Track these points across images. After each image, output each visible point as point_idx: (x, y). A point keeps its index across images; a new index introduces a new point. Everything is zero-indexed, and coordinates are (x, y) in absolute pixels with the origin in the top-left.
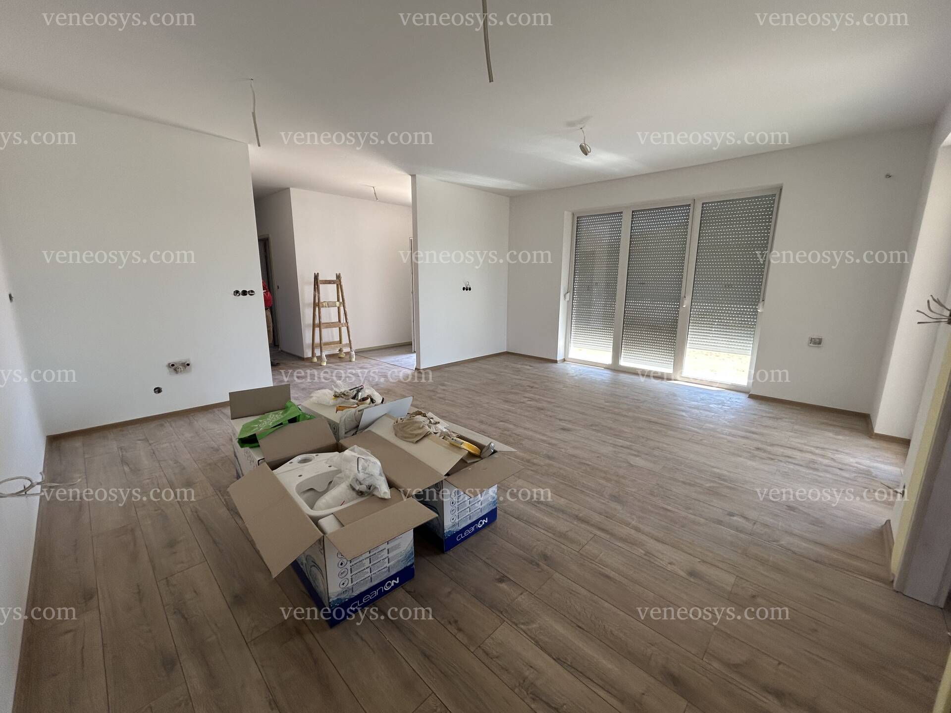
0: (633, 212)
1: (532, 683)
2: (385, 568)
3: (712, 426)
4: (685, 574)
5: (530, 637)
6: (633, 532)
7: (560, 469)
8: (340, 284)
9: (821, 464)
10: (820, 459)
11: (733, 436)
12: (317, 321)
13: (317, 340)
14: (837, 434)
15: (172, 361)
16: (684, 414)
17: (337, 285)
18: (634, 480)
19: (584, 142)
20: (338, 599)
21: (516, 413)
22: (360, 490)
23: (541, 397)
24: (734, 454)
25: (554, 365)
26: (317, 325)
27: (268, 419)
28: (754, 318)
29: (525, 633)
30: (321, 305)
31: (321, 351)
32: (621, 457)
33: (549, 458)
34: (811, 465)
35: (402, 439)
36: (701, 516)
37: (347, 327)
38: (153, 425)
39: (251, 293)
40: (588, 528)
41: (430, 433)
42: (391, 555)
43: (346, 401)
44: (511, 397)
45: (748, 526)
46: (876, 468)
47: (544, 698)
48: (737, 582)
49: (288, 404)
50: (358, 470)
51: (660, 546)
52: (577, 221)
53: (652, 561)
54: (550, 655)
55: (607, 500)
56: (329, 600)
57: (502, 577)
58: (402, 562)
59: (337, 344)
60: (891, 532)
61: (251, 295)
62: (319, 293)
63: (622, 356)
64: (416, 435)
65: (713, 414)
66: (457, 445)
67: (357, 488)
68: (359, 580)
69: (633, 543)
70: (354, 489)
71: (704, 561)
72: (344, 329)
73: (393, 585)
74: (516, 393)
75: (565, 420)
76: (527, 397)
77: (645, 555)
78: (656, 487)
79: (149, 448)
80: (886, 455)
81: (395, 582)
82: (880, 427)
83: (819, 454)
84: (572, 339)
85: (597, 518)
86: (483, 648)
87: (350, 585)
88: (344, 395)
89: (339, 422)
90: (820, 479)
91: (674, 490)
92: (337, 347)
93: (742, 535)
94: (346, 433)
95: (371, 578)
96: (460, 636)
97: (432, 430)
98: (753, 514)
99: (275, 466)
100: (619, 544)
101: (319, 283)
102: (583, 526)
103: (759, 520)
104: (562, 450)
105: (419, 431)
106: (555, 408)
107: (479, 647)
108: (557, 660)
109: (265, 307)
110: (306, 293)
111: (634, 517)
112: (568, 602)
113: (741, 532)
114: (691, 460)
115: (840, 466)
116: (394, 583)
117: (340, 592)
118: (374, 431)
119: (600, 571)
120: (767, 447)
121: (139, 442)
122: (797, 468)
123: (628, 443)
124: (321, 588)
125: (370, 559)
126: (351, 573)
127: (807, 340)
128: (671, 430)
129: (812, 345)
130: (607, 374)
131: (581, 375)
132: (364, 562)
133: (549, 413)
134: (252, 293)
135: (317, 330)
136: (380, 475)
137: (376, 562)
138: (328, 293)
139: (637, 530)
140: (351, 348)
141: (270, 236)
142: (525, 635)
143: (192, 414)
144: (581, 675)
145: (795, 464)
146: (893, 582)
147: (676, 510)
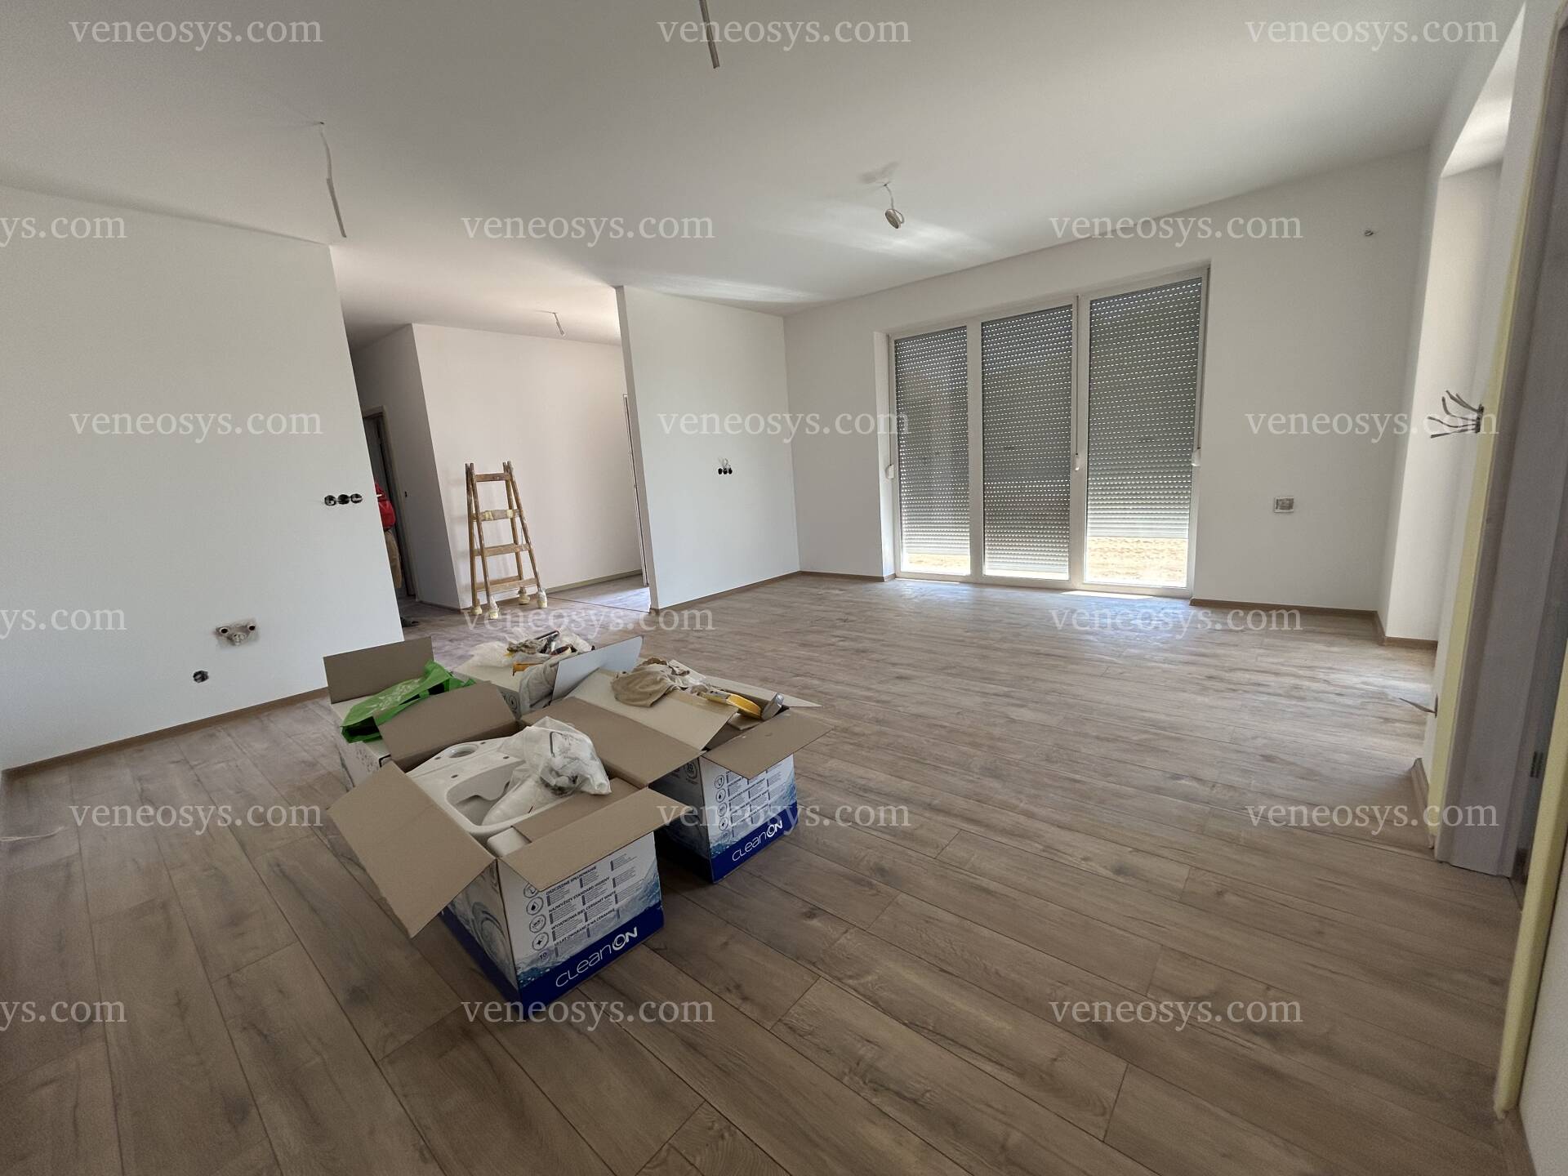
0: (983, 324)
1: (871, 1066)
2: (611, 911)
3: (1136, 651)
4: (1111, 874)
5: (864, 996)
6: (1022, 819)
7: (899, 736)
8: (512, 480)
9: (1309, 689)
10: (1306, 683)
11: (1171, 662)
12: (477, 546)
13: (480, 578)
14: (1331, 644)
15: (222, 624)
16: (1091, 638)
17: (507, 482)
18: (1019, 742)
19: (893, 206)
20: (532, 969)
21: (820, 661)
22: (559, 785)
23: (861, 634)
24: (1175, 689)
25: (879, 585)
26: (477, 552)
27: (394, 693)
28: (1186, 478)
29: (856, 991)
30: (481, 517)
31: (488, 595)
32: (994, 710)
33: (878, 721)
34: (1294, 693)
35: (627, 704)
36: (1128, 785)
37: (530, 552)
38: (195, 737)
39: (355, 499)
40: (950, 821)
41: (675, 689)
42: (618, 889)
43: (530, 656)
44: (811, 638)
45: (1203, 791)
46: (1394, 688)
47: (892, 1086)
48: (1193, 874)
49: (429, 667)
50: (552, 752)
51: (1067, 836)
52: (896, 347)
53: (1056, 858)
54: (897, 1019)
55: (976, 776)
56: (516, 972)
57: (813, 909)
58: (640, 899)
59: (514, 580)
60: (1424, 774)
61: (356, 502)
62: (476, 497)
63: (986, 559)
64: (651, 694)
65: (1137, 634)
66: (719, 699)
67: (553, 781)
68: (568, 935)
69: (1023, 835)
70: (547, 785)
71: (1137, 850)
72: (524, 555)
73: (627, 940)
74: (819, 632)
75: (902, 664)
76: (838, 636)
77: (1044, 851)
78: (1054, 749)
79: (192, 772)
80: (1408, 667)
81: (631, 935)
82: (1392, 630)
83: (1305, 677)
84: (904, 541)
85: (961, 804)
86: (784, 1022)
87: (552, 943)
88: (526, 647)
89: (518, 691)
90: (1309, 712)
91: (1084, 750)
92: (514, 586)
93: (1194, 806)
94: (531, 706)
95: (588, 929)
96: (746, 1008)
97: (678, 682)
98: (1208, 773)
99: (409, 765)
100: (999, 839)
101: (475, 480)
102: (940, 818)
103: (1219, 781)
104: (900, 708)
105: (656, 688)
106: (886, 649)
107: (780, 1020)
108: (910, 1025)
109: (383, 526)
110: (454, 500)
111: (1022, 797)
112: (924, 935)
113: (1193, 800)
114: (1107, 704)
115: (1338, 690)
116: (630, 937)
117: (534, 957)
118: (578, 697)
119: (972, 883)
120: (1224, 673)
121: (173, 766)
122: (1273, 699)
123: (1006, 689)
124: (500, 953)
125: (583, 897)
126: (552, 922)
127: (1271, 503)
128: (1072, 664)
129: (1278, 510)
130: (963, 590)
131: (923, 595)
132: (573, 902)
133: (874, 656)
134: (357, 498)
135: (478, 560)
136: (593, 758)
137: (594, 901)
138: (492, 496)
139: (1030, 815)
140: (538, 586)
141: (385, 408)
142: (854, 993)
143: (266, 713)
144: (951, 1042)
145: (1269, 694)
146: (1433, 848)
147: (1089, 780)
